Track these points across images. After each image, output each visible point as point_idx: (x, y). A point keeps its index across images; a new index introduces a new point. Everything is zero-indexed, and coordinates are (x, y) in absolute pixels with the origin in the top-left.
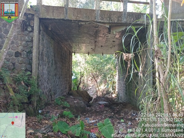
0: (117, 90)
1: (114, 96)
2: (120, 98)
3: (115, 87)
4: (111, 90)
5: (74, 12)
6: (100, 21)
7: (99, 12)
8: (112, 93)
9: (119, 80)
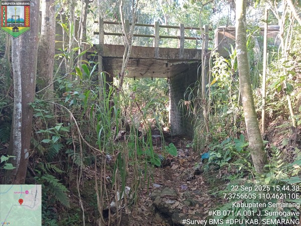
0: (170, 122)
1: (165, 129)
2: (174, 131)
3: (167, 118)
4: (162, 122)
5: (135, 51)
6: (159, 58)
7: (158, 49)
8: (163, 126)
9: (172, 110)
